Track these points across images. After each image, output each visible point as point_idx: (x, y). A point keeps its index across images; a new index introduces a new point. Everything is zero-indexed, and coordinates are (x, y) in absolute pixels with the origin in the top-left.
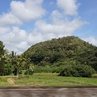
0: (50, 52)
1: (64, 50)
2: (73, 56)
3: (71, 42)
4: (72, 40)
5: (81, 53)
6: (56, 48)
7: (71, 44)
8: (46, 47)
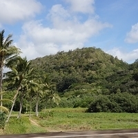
0: (55, 74)
1: (79, 70)
2: (96, 79)
3: (91, 58)
4: (91, 54)
5: (108, 74)
6: (65, 68)
7: (91, 61)
8: (48, 65)
